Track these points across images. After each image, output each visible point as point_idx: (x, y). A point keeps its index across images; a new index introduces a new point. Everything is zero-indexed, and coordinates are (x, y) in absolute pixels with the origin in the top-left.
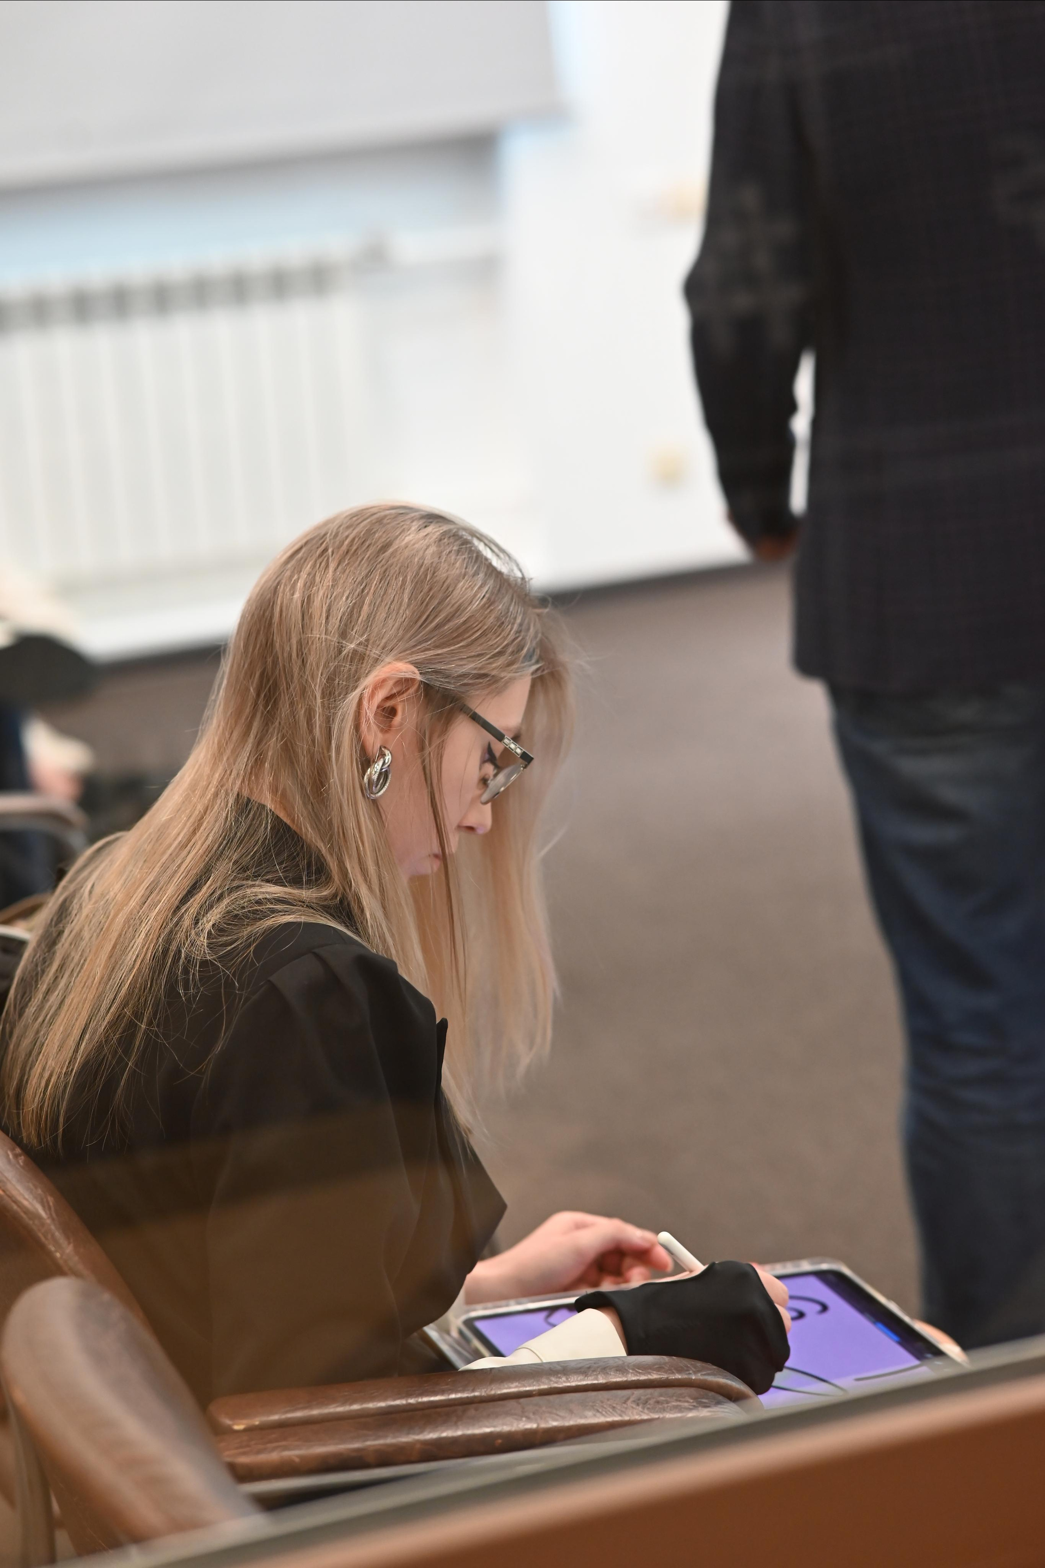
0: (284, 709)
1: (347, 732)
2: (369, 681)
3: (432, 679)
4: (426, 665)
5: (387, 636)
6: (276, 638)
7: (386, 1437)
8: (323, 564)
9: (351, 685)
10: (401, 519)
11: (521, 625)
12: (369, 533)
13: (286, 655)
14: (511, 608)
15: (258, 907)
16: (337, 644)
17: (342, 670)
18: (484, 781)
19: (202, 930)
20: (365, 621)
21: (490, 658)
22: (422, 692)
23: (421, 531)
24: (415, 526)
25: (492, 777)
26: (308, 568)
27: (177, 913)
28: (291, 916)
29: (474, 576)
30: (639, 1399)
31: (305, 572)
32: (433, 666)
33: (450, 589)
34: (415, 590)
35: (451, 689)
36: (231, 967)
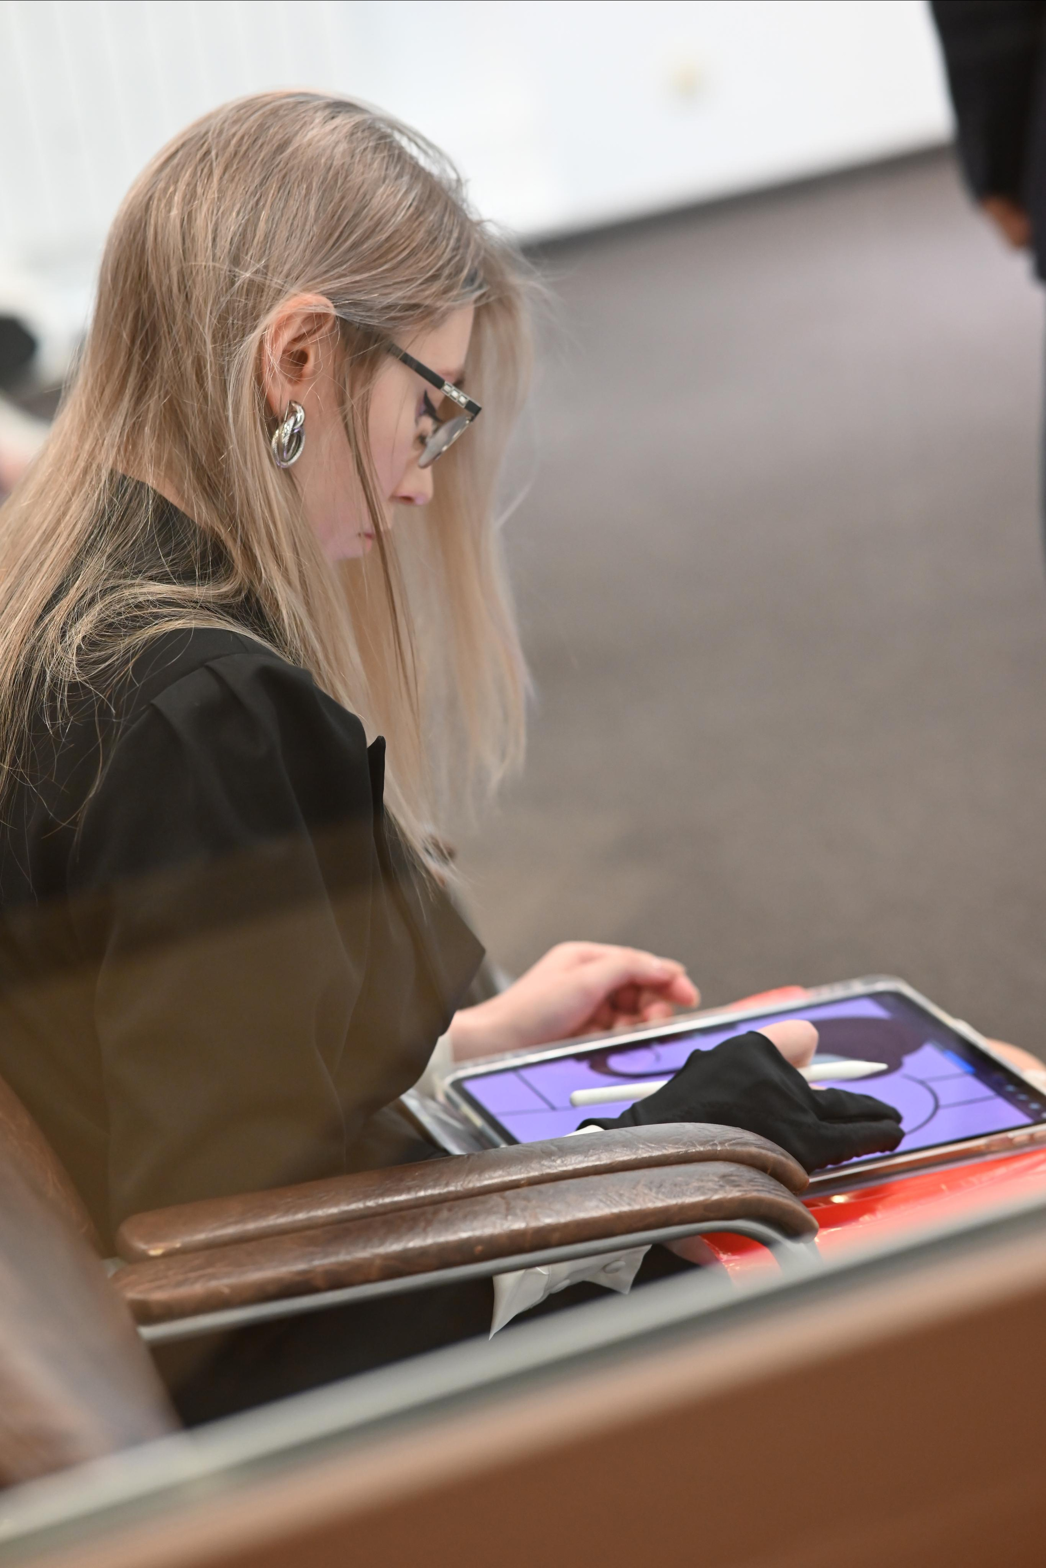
0: (166, 359)
1: (247, 384)
2: (270, 320)
3: (350, 313)
4: (342, 296)
5: (291, 260)
6: (152, 268)
7: (337, 1253)
8: (206, 170)
9: (249, 325)
10: (301, 109)
11: (458, 239)
12: (262, 127)
13: (164, 289)
14: (446, 219)
15: (139, 613)
16: (228, 273)
17: (236, 307)
18: (422, 440)
19: (70, 645)
20: (262, 243)
21: (421, 284)
22: (337, 332)
23: (327, 124)
24: (319, 117)
25: (430, 434)
26: (186, 176)
27: (40, 624)
28: (179, 622)
29: (397, 178)
30: (651, 1183)
31: (183, 182)
32: (351, 297)
33: (368, 197)
34: (324, 200)
35: (374, 326)
36: (105, 691)
